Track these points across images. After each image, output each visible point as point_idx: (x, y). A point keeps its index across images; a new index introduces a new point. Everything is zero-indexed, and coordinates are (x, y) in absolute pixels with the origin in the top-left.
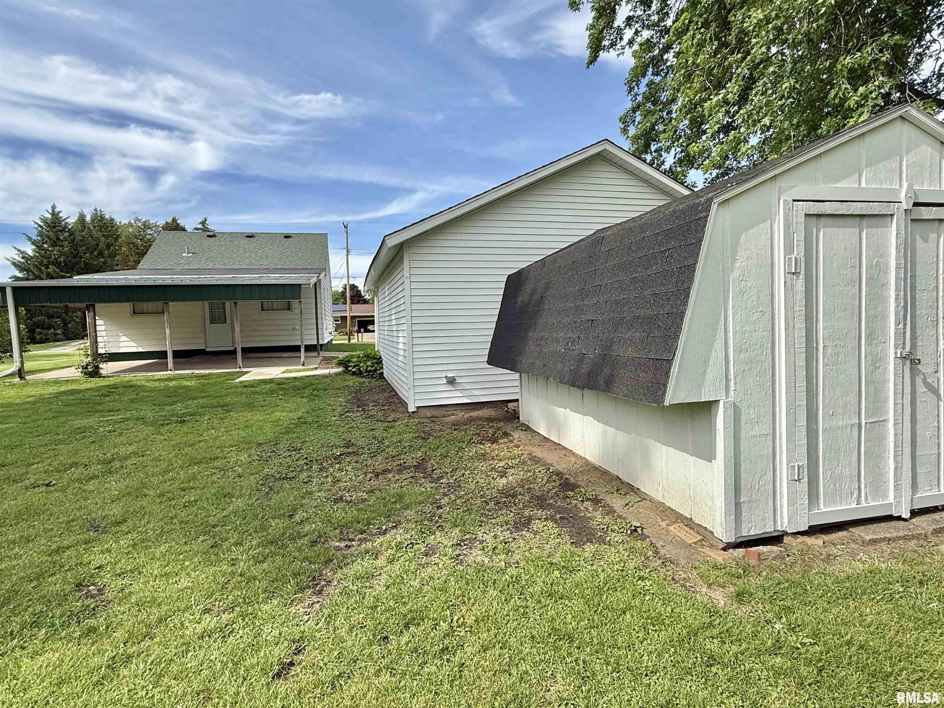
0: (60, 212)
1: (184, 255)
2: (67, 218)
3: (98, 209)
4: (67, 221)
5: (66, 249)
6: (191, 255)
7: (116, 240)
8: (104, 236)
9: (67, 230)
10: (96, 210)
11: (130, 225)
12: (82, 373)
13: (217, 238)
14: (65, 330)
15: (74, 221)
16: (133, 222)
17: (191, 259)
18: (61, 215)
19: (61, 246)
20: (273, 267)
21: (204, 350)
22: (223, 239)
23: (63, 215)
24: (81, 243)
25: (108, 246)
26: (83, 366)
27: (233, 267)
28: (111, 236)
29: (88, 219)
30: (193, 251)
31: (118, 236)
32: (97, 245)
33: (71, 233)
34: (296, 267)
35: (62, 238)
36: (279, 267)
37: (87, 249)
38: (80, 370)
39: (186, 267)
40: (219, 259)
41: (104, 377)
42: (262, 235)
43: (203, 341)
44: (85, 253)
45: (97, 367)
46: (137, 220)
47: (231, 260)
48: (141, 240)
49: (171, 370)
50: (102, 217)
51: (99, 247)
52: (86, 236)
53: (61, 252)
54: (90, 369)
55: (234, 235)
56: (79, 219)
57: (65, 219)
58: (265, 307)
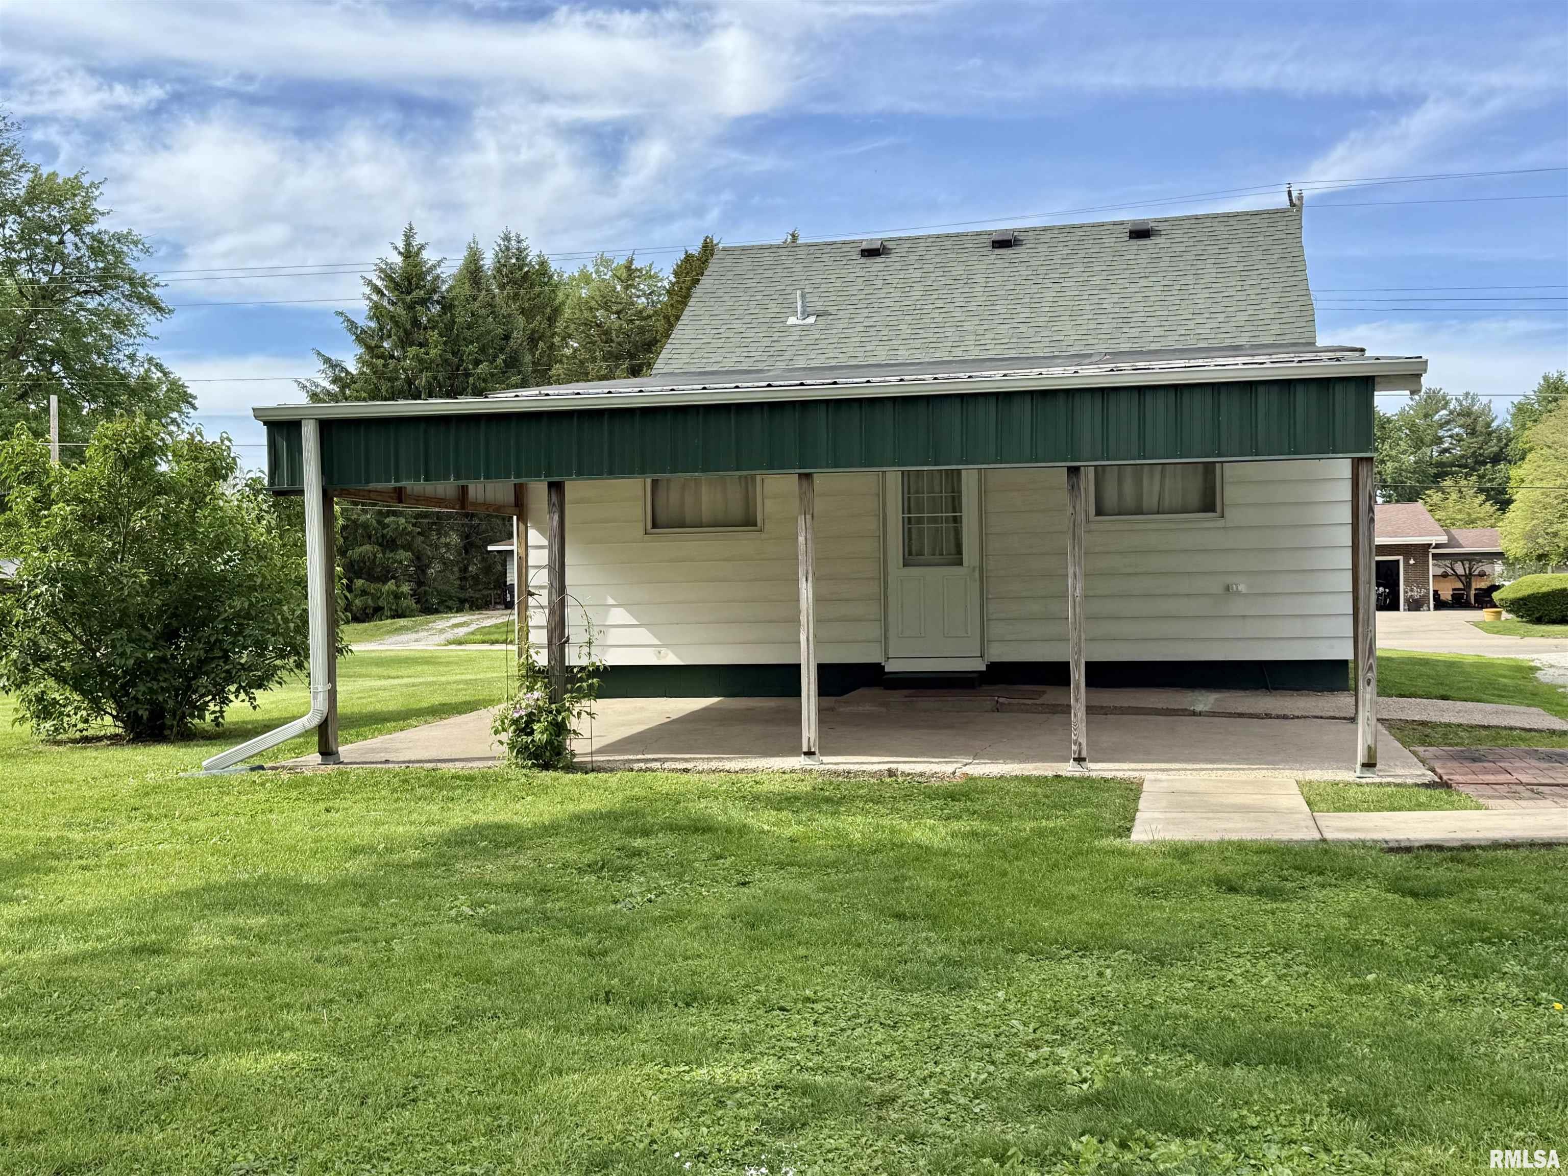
0: (422, 247)
1: (792, 320)
2: (439, 263)
3: (513, 235)
4: (439, 271)
5: (433, 352)
6: (811, 320)
7: (552, 320)
8: (523, 311)
9: (436, 297)
10: (507, 238)
11: (586, 278)
12: (512, 746)
13: (893, 258)
14: (420, 584)
15: (455, 271)
16: (591, 269)
17: (816, 334)
18: (425, 255)
19: (421, 345)
20: (1101, 348)
21: (878, 667)
22: (913, 257)
23: (429, 256)
24: (467, 333)
25: (533, 340)
26: (515, 722)
27: (958, 353)
28: (540, 308)
29: (488, 262)
30: (820, 306)
31: (557, 311)
32: (507, 337)
33: (447, 306)
34: (1192, 342)
35: (424, 320)
36: (1125, 347)
37: (483, 350)
38: (504, 737)
39: (800, 363)
40: (905, 330)
41: (585, 769)
42: (1047, 236)
43: (874, 631)
44: (477, 363)
45: (559, 729)
46: (604, 262)
47: (949, 331)
48: (618, 313)
49: (809, 753)
50: (520, 255)
51: (512, 342)
52: (483, 312)
53: (421, 361)
54: (540, 735)
55: (948, 244)
56: (466, 267)
57: (434, 267)
58: (1111, 497)
